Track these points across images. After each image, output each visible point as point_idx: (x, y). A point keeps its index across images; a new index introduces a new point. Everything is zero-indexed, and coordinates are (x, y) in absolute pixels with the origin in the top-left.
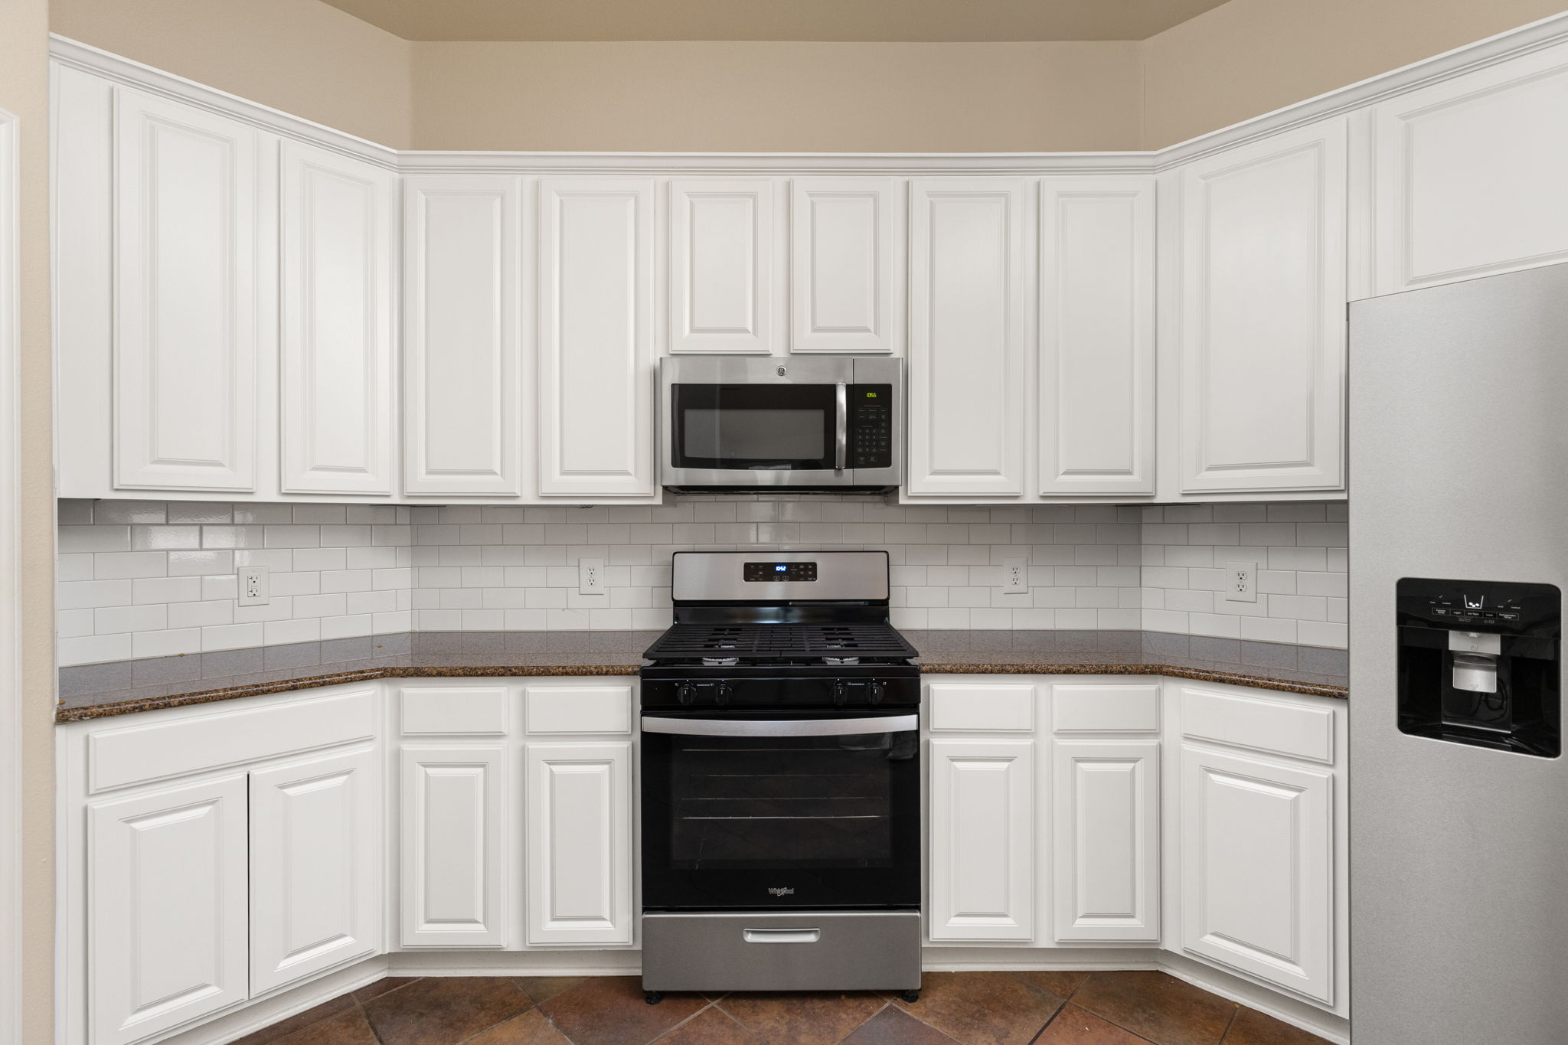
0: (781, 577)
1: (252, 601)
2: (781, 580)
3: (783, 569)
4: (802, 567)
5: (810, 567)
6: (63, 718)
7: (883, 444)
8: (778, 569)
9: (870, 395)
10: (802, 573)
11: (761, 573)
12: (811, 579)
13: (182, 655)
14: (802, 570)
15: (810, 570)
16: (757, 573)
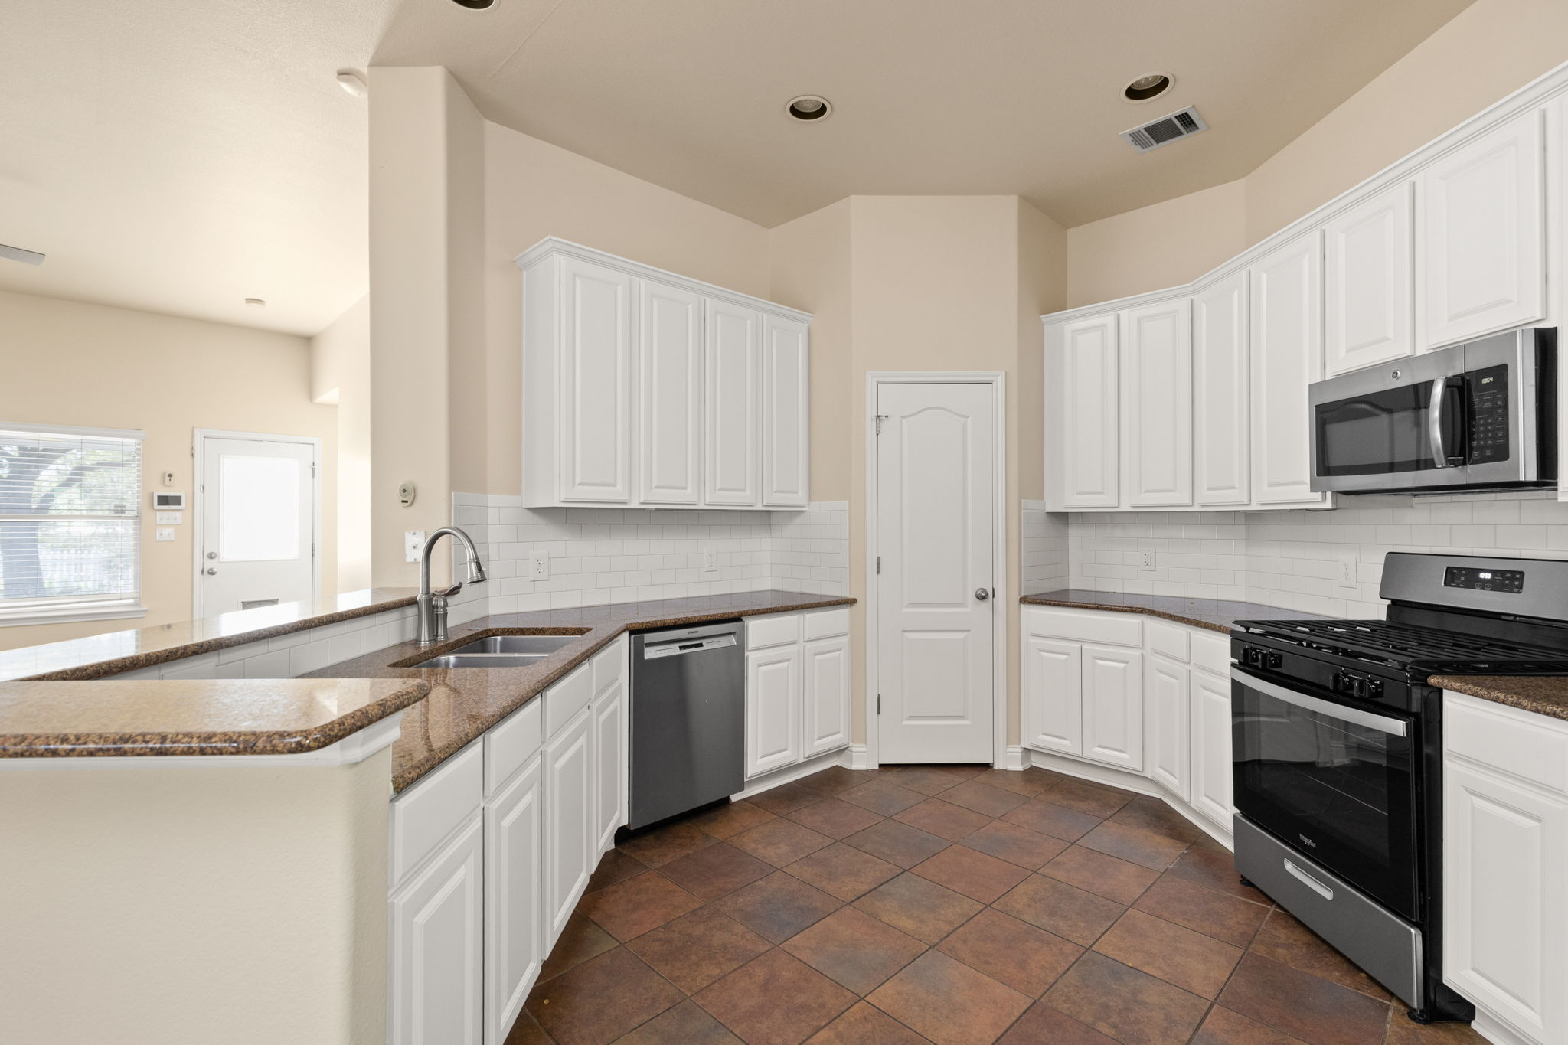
0: (1483, 585)
1: (1147, 568)
2: (1483, 589)
3: (1488, 576)
4: (1508, 575)
5: (1518, 576)
6: (1025, 600)
7: (1500, 434)
8: (1482, 575)
9: (1486, 381)
10: (1507, 582)
11: (1463, 578)
12: (1516, 590)
13: (1115, 593)
14: (1508, 579)
15: (1517, 579)
16: (1459, 578)
